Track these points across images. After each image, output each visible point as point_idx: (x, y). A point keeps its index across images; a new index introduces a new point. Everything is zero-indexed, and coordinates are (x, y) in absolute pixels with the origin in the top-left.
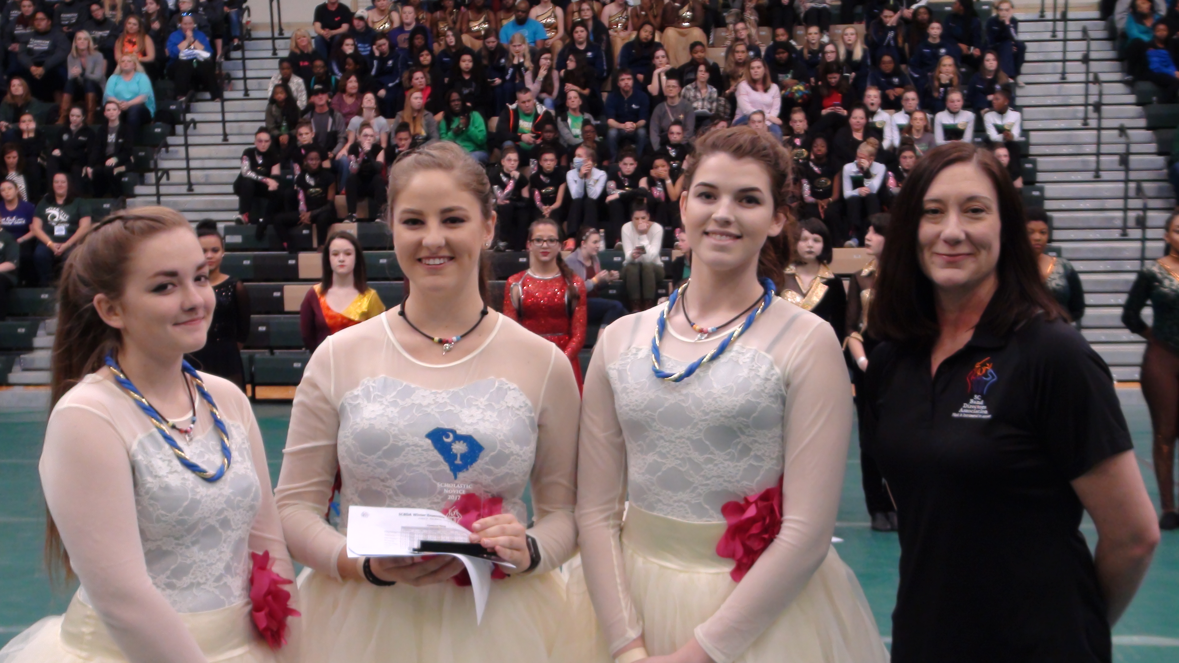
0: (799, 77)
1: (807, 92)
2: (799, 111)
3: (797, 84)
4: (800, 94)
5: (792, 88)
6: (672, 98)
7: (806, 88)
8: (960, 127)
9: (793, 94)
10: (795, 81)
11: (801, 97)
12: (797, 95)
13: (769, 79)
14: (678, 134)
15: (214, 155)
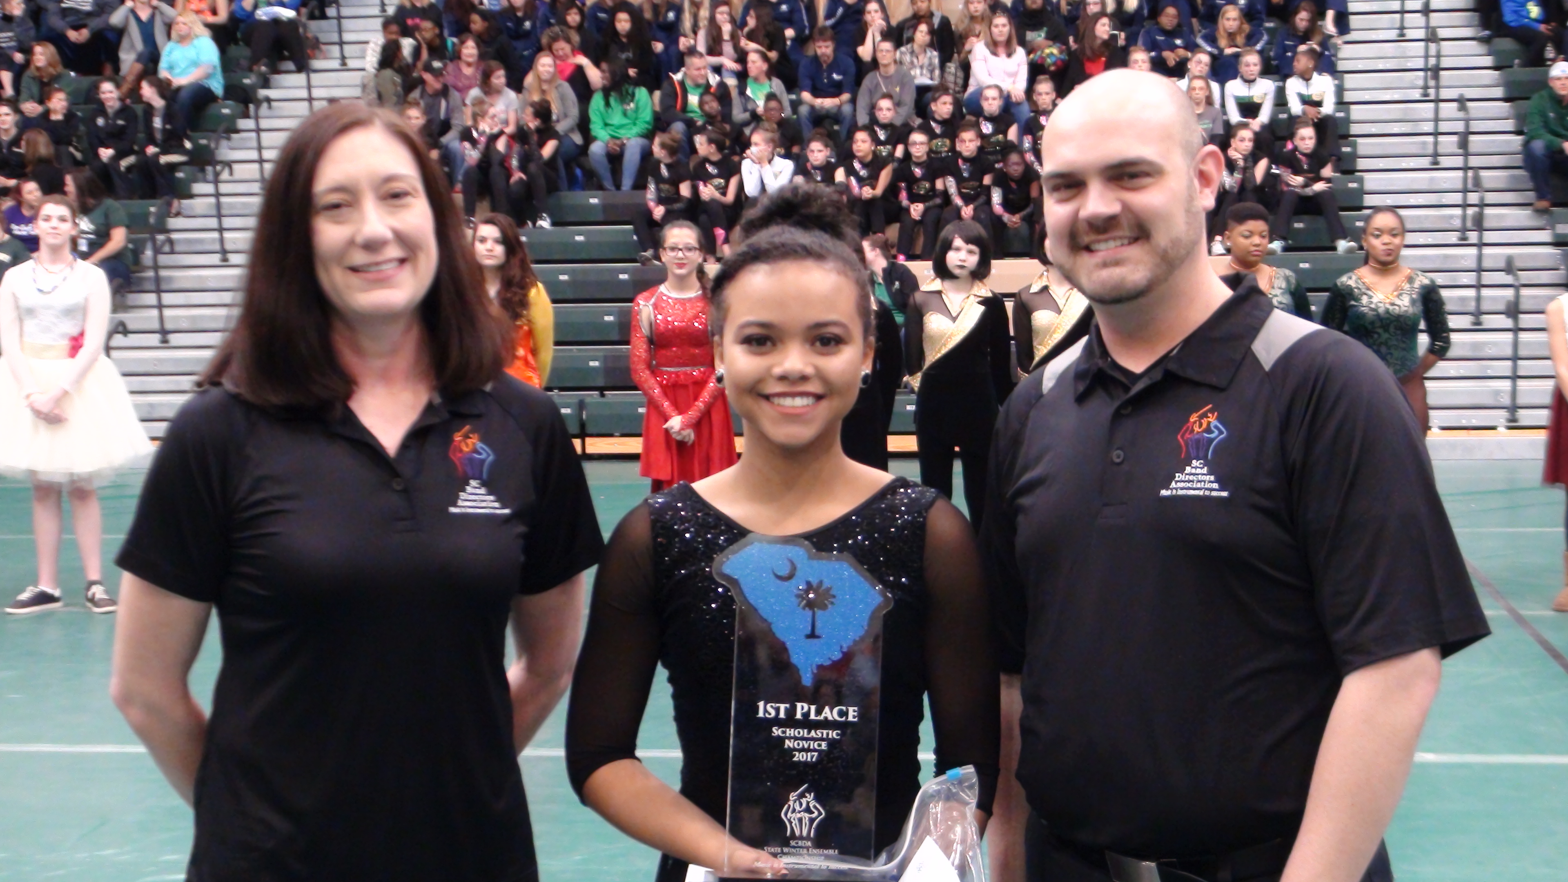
0: (1054, 37)
1: (1062, 57)
2: (1045, 80)
3: (1050, 46)
4: (1054, 59)
5: (1043, 52)
6: (886, 66)
7: (1061, 52)
8: (1257, 100)
9: (1043, 59)
10: (1050, 43)
11: (1054, 64)
12: (1049, 61)
13: (1014, 41)
14: (889, 109)
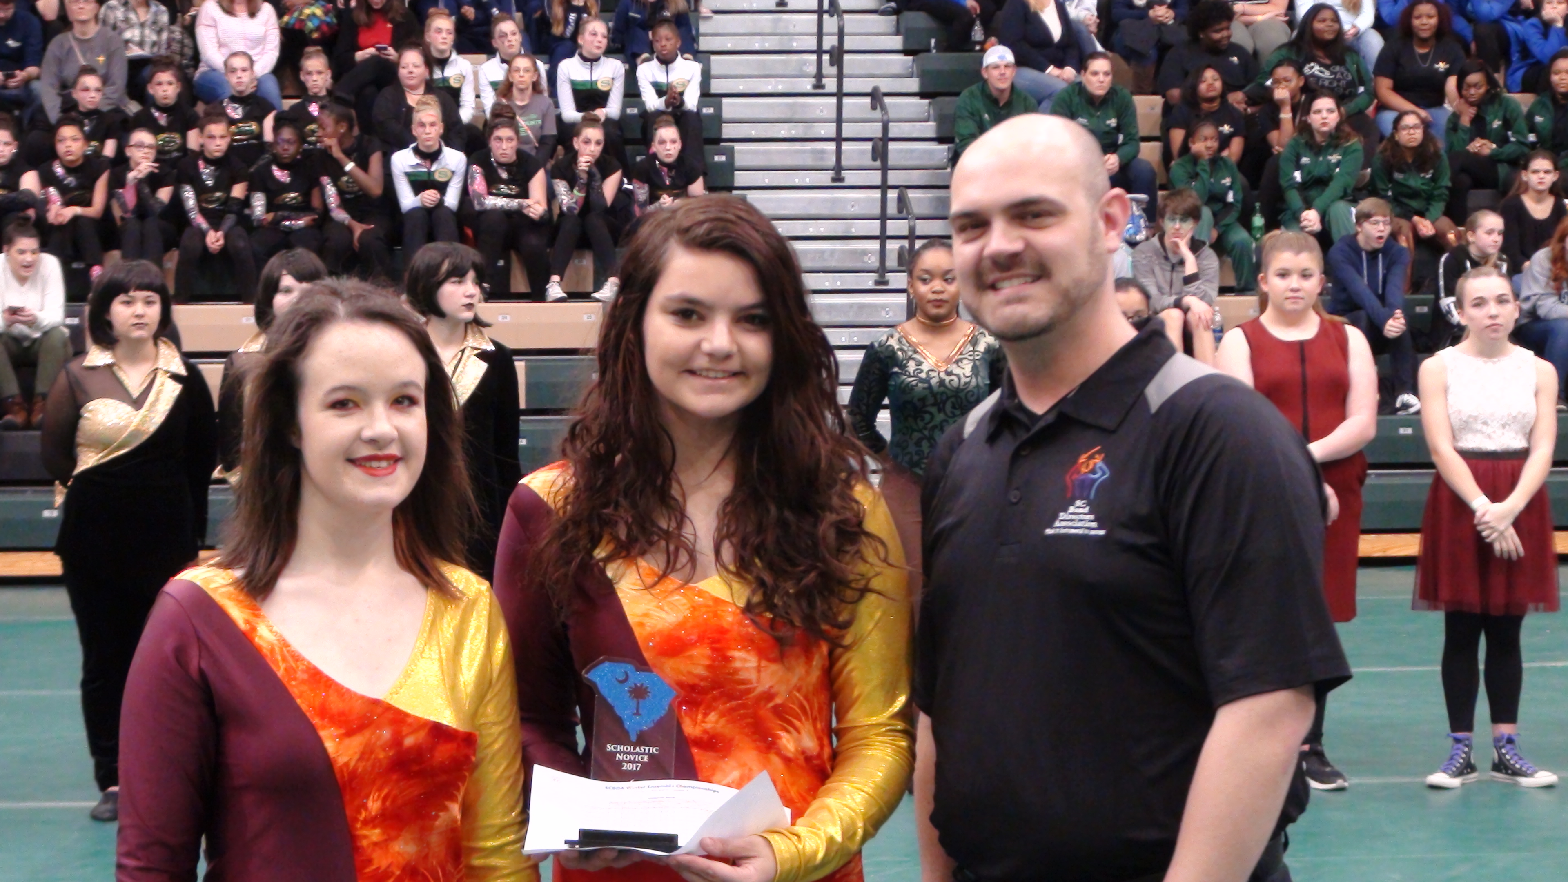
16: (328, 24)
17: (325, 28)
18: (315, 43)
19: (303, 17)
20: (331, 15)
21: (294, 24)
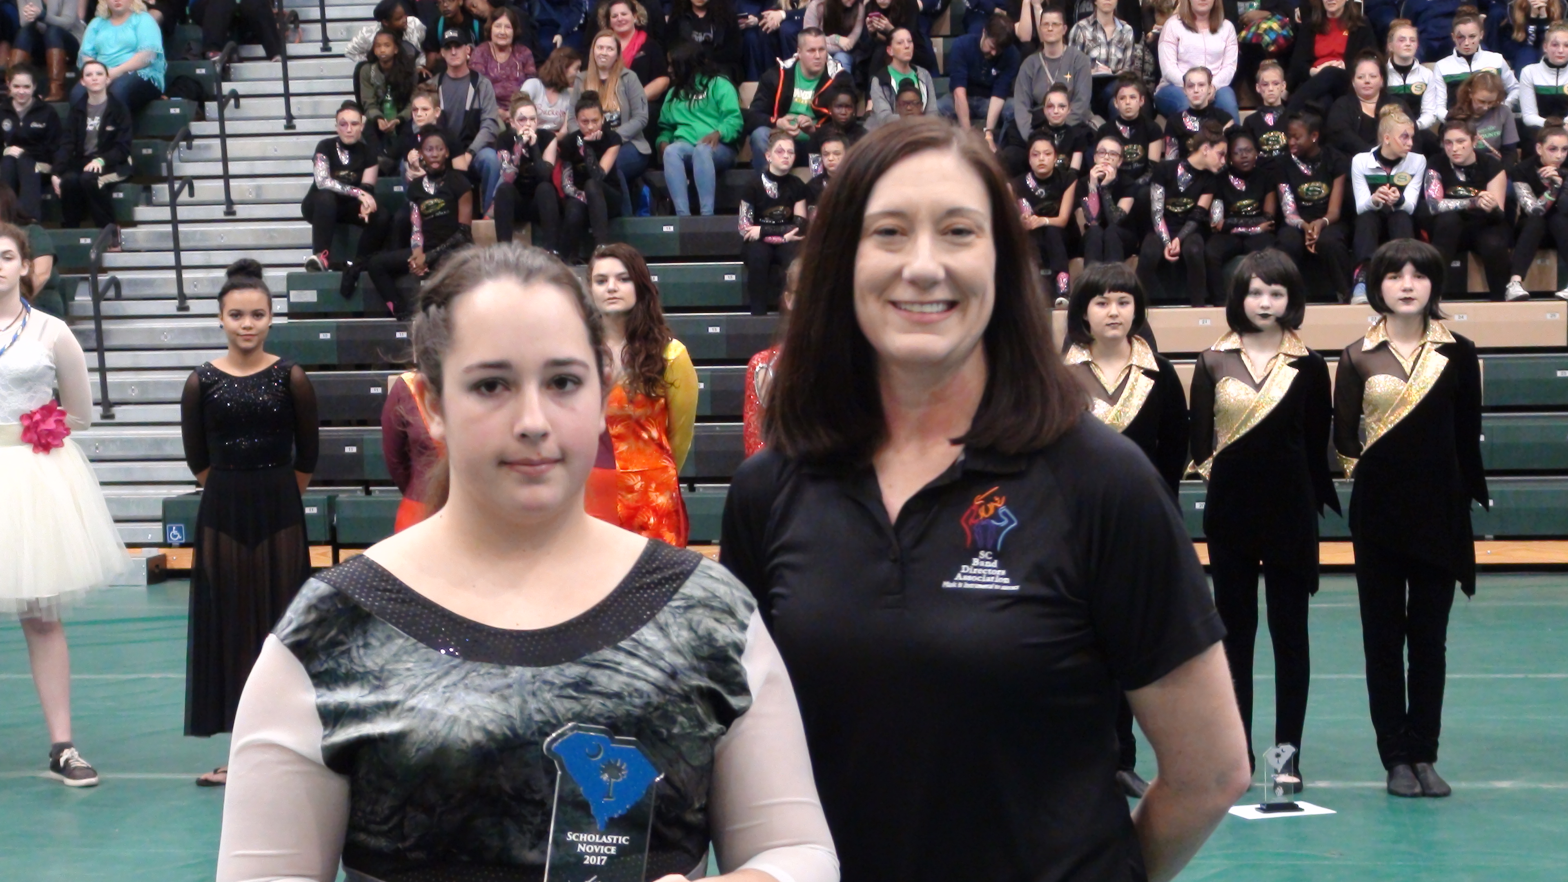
15: (270, 153)
16: (1284, 37)
17: (1281, 41)
18: (1271, 56)
19: (1260, 31)
20: (1287, 28)
21: (1251, 39)
